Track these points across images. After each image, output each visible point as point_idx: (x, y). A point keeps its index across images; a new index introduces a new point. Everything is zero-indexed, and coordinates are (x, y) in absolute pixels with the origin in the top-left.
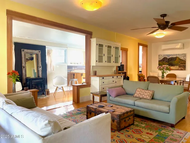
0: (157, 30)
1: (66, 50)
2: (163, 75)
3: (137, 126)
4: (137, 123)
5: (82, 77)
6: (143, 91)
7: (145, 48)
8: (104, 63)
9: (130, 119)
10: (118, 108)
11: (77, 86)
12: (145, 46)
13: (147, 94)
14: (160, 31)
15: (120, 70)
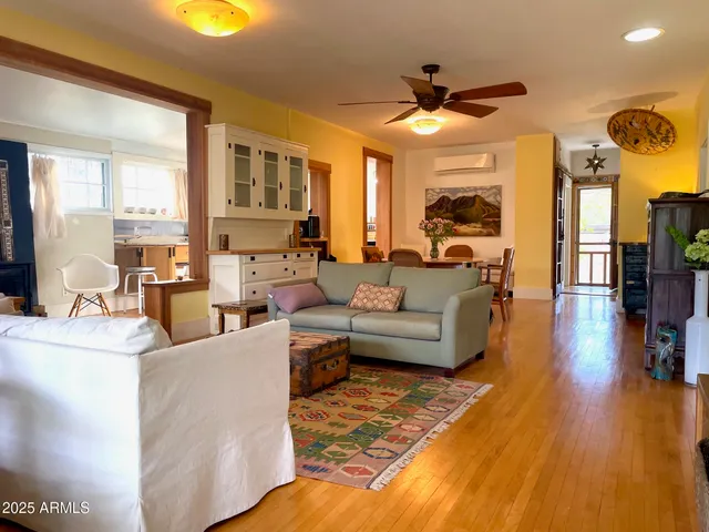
0: (415, 109)
1: (107, 160)
2: (435, 250)
3: (357, 381)
4: (357, 376)
5: (174, 260)
6: (376, 289)
7: (385, 167)
8: (255, 210)
9: (338, 362)
10: (303, 337)
11: (163, 287)
12: (385, 160)
13: (386, 299)
14: (422, 114)
15: (306, 234)
